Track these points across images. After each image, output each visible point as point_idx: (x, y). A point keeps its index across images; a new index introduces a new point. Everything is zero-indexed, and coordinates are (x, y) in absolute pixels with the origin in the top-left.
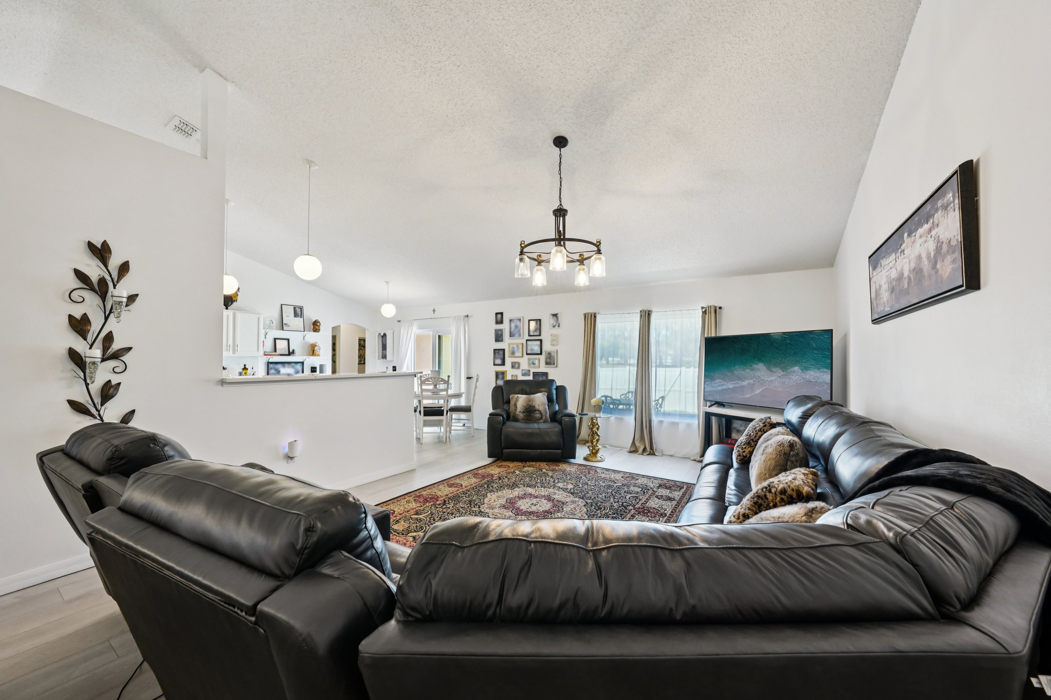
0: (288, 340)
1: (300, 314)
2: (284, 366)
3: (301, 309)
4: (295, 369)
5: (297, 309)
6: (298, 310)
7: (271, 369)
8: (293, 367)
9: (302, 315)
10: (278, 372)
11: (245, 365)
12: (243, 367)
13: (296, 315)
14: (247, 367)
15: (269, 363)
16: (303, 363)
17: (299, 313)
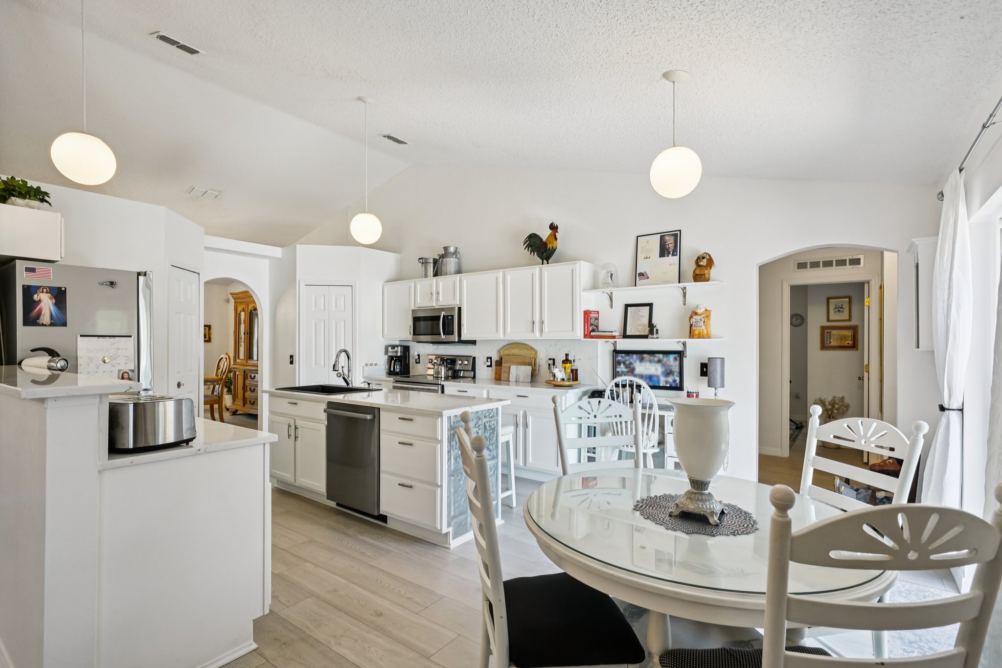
0: (650, 305)
1: (671, 250)
2: (642, 360)
3: (677, 236)
4: (664, 365)
5: (667, 238)
6: (670, 240)
7: (619, 363)
8: (659, 361)
9: (676, 250)
10: (631, 371)
11: (567, 355)
12: (565, 359)
13: (664, 251)
14: (570, 358)
15: (616, 352)
16: (680, 355)
17: (671, 246)
